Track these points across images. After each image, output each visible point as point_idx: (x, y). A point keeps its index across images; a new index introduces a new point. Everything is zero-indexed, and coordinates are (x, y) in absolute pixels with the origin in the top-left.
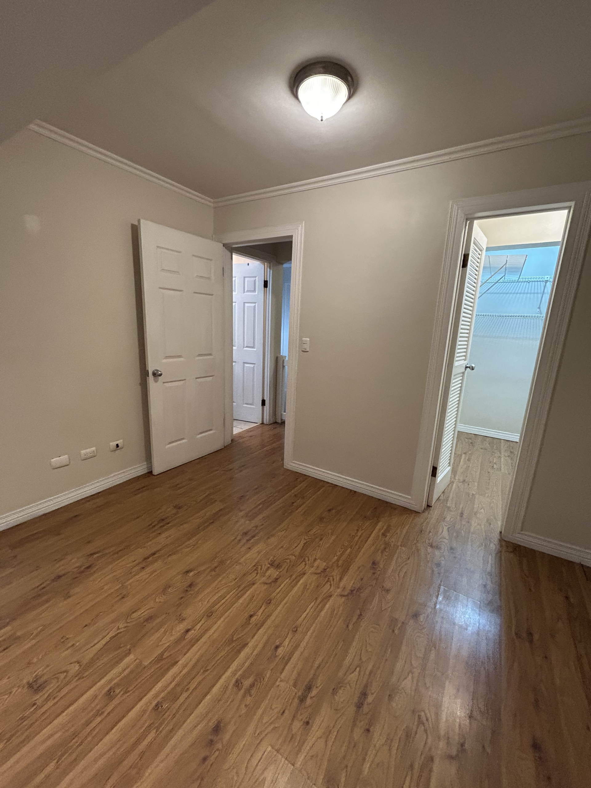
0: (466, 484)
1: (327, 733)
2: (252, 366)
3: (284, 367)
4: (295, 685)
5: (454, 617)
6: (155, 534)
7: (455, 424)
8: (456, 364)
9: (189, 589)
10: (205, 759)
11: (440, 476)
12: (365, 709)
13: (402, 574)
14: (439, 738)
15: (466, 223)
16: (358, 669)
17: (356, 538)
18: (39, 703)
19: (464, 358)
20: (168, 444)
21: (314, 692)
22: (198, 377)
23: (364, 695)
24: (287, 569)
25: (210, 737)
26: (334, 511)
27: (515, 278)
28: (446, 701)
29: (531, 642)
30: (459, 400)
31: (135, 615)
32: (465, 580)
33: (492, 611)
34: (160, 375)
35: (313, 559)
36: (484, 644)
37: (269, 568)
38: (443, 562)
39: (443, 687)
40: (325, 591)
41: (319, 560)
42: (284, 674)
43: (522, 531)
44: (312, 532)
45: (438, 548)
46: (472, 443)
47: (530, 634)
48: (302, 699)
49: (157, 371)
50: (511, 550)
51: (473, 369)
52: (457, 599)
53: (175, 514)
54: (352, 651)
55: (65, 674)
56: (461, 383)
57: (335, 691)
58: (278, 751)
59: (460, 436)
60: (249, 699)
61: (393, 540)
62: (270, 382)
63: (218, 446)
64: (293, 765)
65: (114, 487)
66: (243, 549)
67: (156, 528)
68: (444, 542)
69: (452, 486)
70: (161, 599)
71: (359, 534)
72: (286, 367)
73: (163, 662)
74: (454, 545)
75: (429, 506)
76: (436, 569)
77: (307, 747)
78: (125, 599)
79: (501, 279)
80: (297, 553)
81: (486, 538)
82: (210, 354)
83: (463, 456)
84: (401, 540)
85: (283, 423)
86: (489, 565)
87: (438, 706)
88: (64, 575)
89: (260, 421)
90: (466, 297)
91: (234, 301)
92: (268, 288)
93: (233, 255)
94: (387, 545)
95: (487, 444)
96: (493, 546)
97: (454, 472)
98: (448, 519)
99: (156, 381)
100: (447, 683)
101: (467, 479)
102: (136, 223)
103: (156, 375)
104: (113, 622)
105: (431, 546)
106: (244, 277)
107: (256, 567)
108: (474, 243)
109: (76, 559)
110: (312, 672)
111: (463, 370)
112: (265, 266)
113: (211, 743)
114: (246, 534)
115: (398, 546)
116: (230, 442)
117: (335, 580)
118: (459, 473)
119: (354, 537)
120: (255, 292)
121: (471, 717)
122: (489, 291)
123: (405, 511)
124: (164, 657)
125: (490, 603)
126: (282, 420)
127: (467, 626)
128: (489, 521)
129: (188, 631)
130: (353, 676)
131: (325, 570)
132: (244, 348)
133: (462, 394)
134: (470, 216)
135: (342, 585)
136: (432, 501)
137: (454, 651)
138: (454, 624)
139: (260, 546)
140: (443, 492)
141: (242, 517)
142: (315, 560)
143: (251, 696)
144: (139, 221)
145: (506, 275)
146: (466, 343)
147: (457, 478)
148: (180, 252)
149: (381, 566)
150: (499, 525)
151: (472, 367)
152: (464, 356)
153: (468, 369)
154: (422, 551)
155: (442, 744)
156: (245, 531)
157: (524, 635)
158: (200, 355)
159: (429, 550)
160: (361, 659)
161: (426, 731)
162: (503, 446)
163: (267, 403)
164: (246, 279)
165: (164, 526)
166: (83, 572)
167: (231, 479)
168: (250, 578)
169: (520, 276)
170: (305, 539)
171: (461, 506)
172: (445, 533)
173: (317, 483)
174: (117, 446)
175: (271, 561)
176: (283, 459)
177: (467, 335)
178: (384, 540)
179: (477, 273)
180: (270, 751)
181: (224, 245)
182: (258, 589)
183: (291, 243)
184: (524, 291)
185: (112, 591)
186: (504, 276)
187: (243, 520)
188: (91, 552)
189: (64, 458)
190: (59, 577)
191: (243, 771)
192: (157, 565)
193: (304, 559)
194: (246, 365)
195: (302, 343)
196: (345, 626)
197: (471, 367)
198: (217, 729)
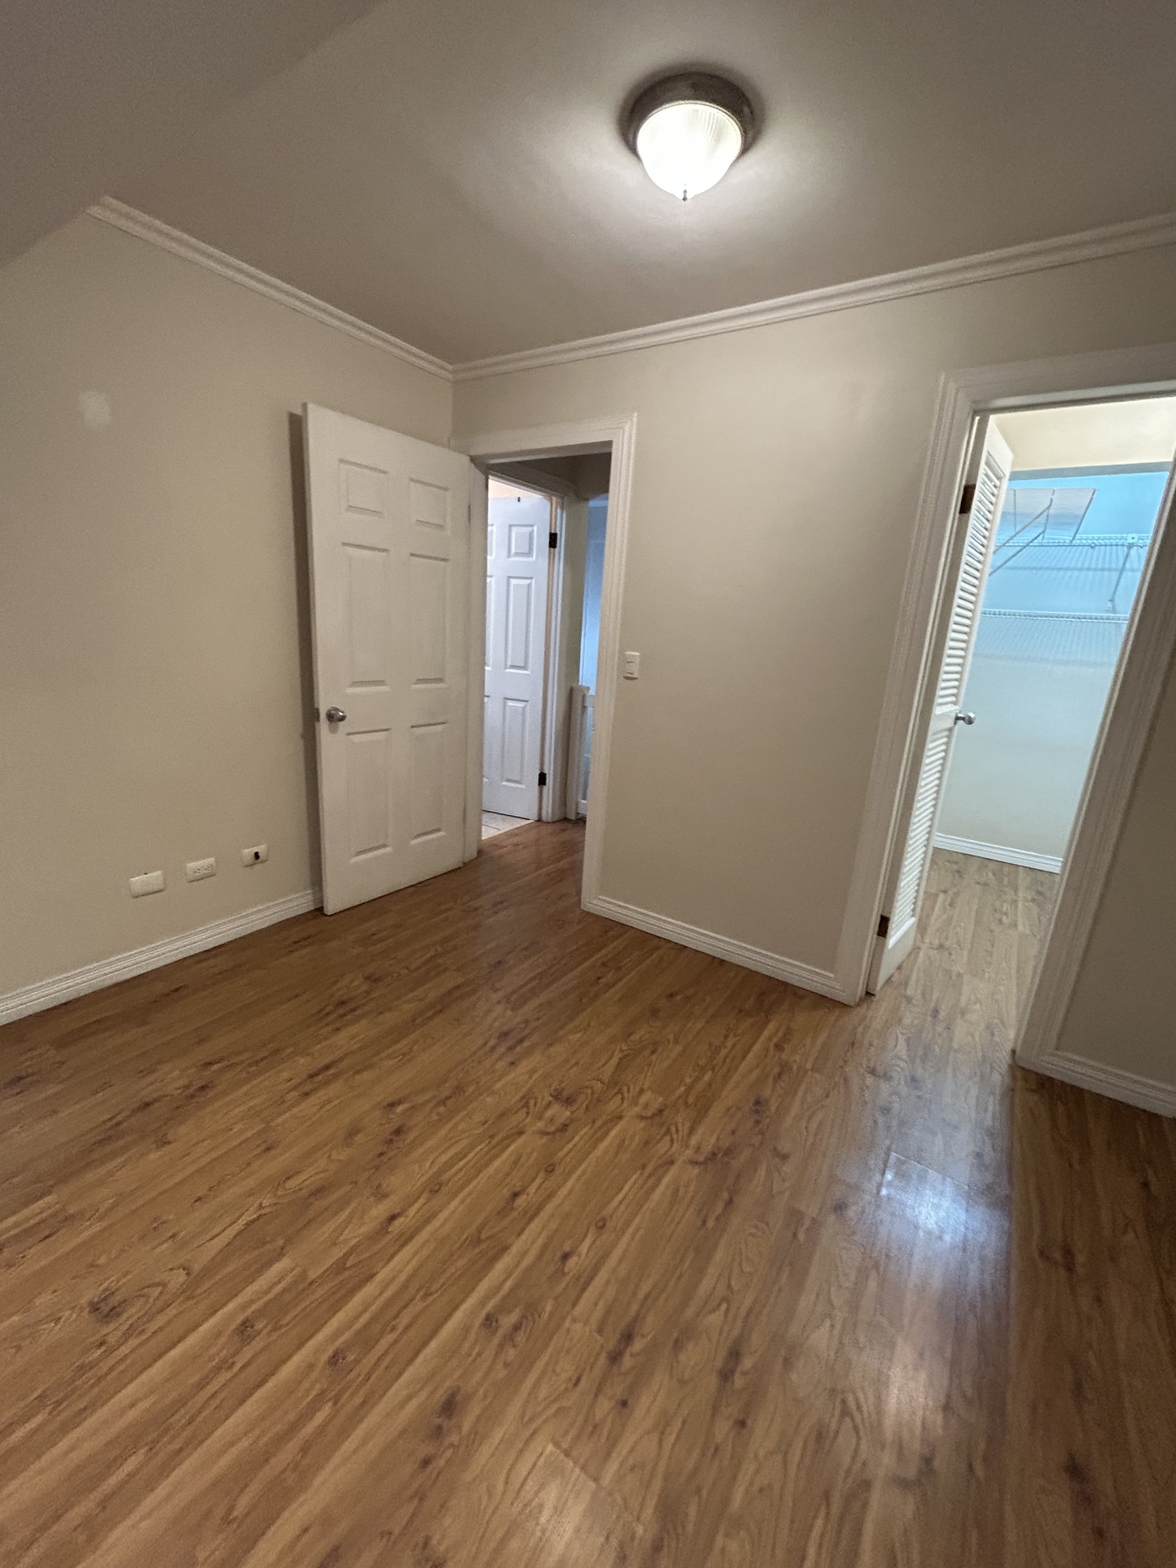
0: (946, 954)
1: (662, 1425)
2: (521, 705)
3: (584, 708)
4: (600, 1331)
5: (917, 1213)
6: (329, 1028)
7: (929, 833)
8: (938, 711)
9: (395, 1138)
10: (426, 1462)
11: (895, 936)
12: (739, 1381)
13: (814, 1125)
14: (883, 1446)
15: (973, 420)
16: (724, 1306)
17: (723, 1052)
18: (112, 1340)
19: (953, 699)
20: (354, 856)
21: (638, 1345)
22: (414, 724)
23: (735, 1355)
24: (587, 1107)
25: (438, 1421)
26: (678, 998)
27: (1066, 537)
28: (897, 1375)
29: (1070, 1268)
30: (939, 786)
31: (292, 1184)
32: (939, 1140)
33: (991, 1205)
34: (343, 718)
35: (637, 1090)
36: (974, 1267)
37: (550, 1103)
38: (896, 1106)
39: (892, 1346)
40: (662, 1152)
41: (650, 1092)
42: (579, 1308)
43: (1057, 1049)
44: (635, 1037)
45: (887, 1077)
46: (958, 872)
47: (1068, 1253)
48: (615, 1357)
49: (337, 710)
50: (1034, 1087)
51: (970, 721)
52: (922, 1178)
53: (368, 992)
54: (712, 1270)
55: (160, 1289)
56: (945, 751)
57: (678, 1345)
58: (567, 1454)
59: (939, 857)
60: (511, 1353)
61: (797, 1058)
62: (556, 739)
63: (451, 861)
64: (596, 1480)
65: (251, 934)
66: (500, 1065)
67: (331, 1017)
68: (899, 1066)
69: (917, 955)
70: (343, 1155)
71: (729, 1044)
72: (590, 710)
73: (347, 1274)
74: (919, 1072)
75: (869, 994)
76: (881, 1120)
77: (623, 1448)
78: (273, 1152)
79: (1036, 538)
80: (606, 1079)
81: (984, 1061)
82: (440, 680)
83: (942, 896)
84: (811, 1059)
85: (581, 821)
86: (989, 1115)
87: (880, 1383)
88: (155, 1100)
89: (534, 816)
90: (965, 576)
91: (489, 573)
92: (557, 549)
93: (490, 481)
94: (785, 1067)
95: (990, 875)
96: (998, 1078)
97: (922, 927)
98: (907, 1021)
99: (333, 730)
100: (900, 1341)
101: (947, 944)
102: (298, 411)
103: (334, 718)
104: (251, 1193)
105: (873, 1072)
106: (511, 526)
107: (525, 1102)
108: (988, 464)
109: (177, 1072)
110: (635, 1307)
111: (949, 723)
112: (552, 504)
113: (438, 1432)
114: (504, 1035)
115: (806, 1072)
116: (475, 855)
117: (681, 1132)
118: (931, 930)
119: (717, 1050)
120: (532, 556)
121: (947, 1408)
122: (1009, 564)
123: (823, 1002)
124: (349, 1264)
125: (989, 1189)
126: (578, 813)
127: (942, 1231)
128: (990, 1029)
129: (393, 1218)
130: (715, 1319)
131: (660, 1112)
132: (506, 668)
133: (947, 773)
134: (981, 406)
135: (694, 1141)
136: (875, 984)
137: (914, 1279)
138: (917, 1227)
139: (535, 1059)
140: (899, 968)
141: (499, 1002)
142: (642, 1091)
143: (514, 1346)
144: (305, 406)
145: (1047, 531)
146: (958, 669)
147: (927, 940)
148: (384, 472)
149: (773, 1109)
150: (1009, 1036)
151: (970, 717)
152: (954, 695)
153: (961, 722)
154: (855, 1082)
155: (888, 1459)
156: (505, 1029)
157: (1057, 1255)
158: (420, 681)
159: (870, 1080)
160: (729, 1286)
161: (856, 1428)
162: (1023, 880)
163: (550, 780)
164: (514, 530)
165: (344, 1015)
166: (192, 1096)
167: (476, 927)
168: (514, 1120)
169: (1076, 533)
170: (622, 1051)
171: (935, 997)
172: (902, 1048)
173: (647, 941)
174: (257, 855)
175: (556, 1090)
176: (579, 893)
177: (962, 653)
178: (779, 1058)
179: (988, 525)
180: (551, 1454)
181: (473, 459)
182: (530, 1144)
183: (608, 457)
184: (1083, 564)
185: (249, 1134)
186: (1043, 532)
187: (499, 1009)
188: (207, 1060)
189: (155, 878)
190: (147, 1105)
191: (500, 1487)
192: (333, 1089)
193: (620, 1089)
194: (510, 703)
195: (625, 661)
196: (699, 1223)
197: (967, 718)
198: (450, 1407)
